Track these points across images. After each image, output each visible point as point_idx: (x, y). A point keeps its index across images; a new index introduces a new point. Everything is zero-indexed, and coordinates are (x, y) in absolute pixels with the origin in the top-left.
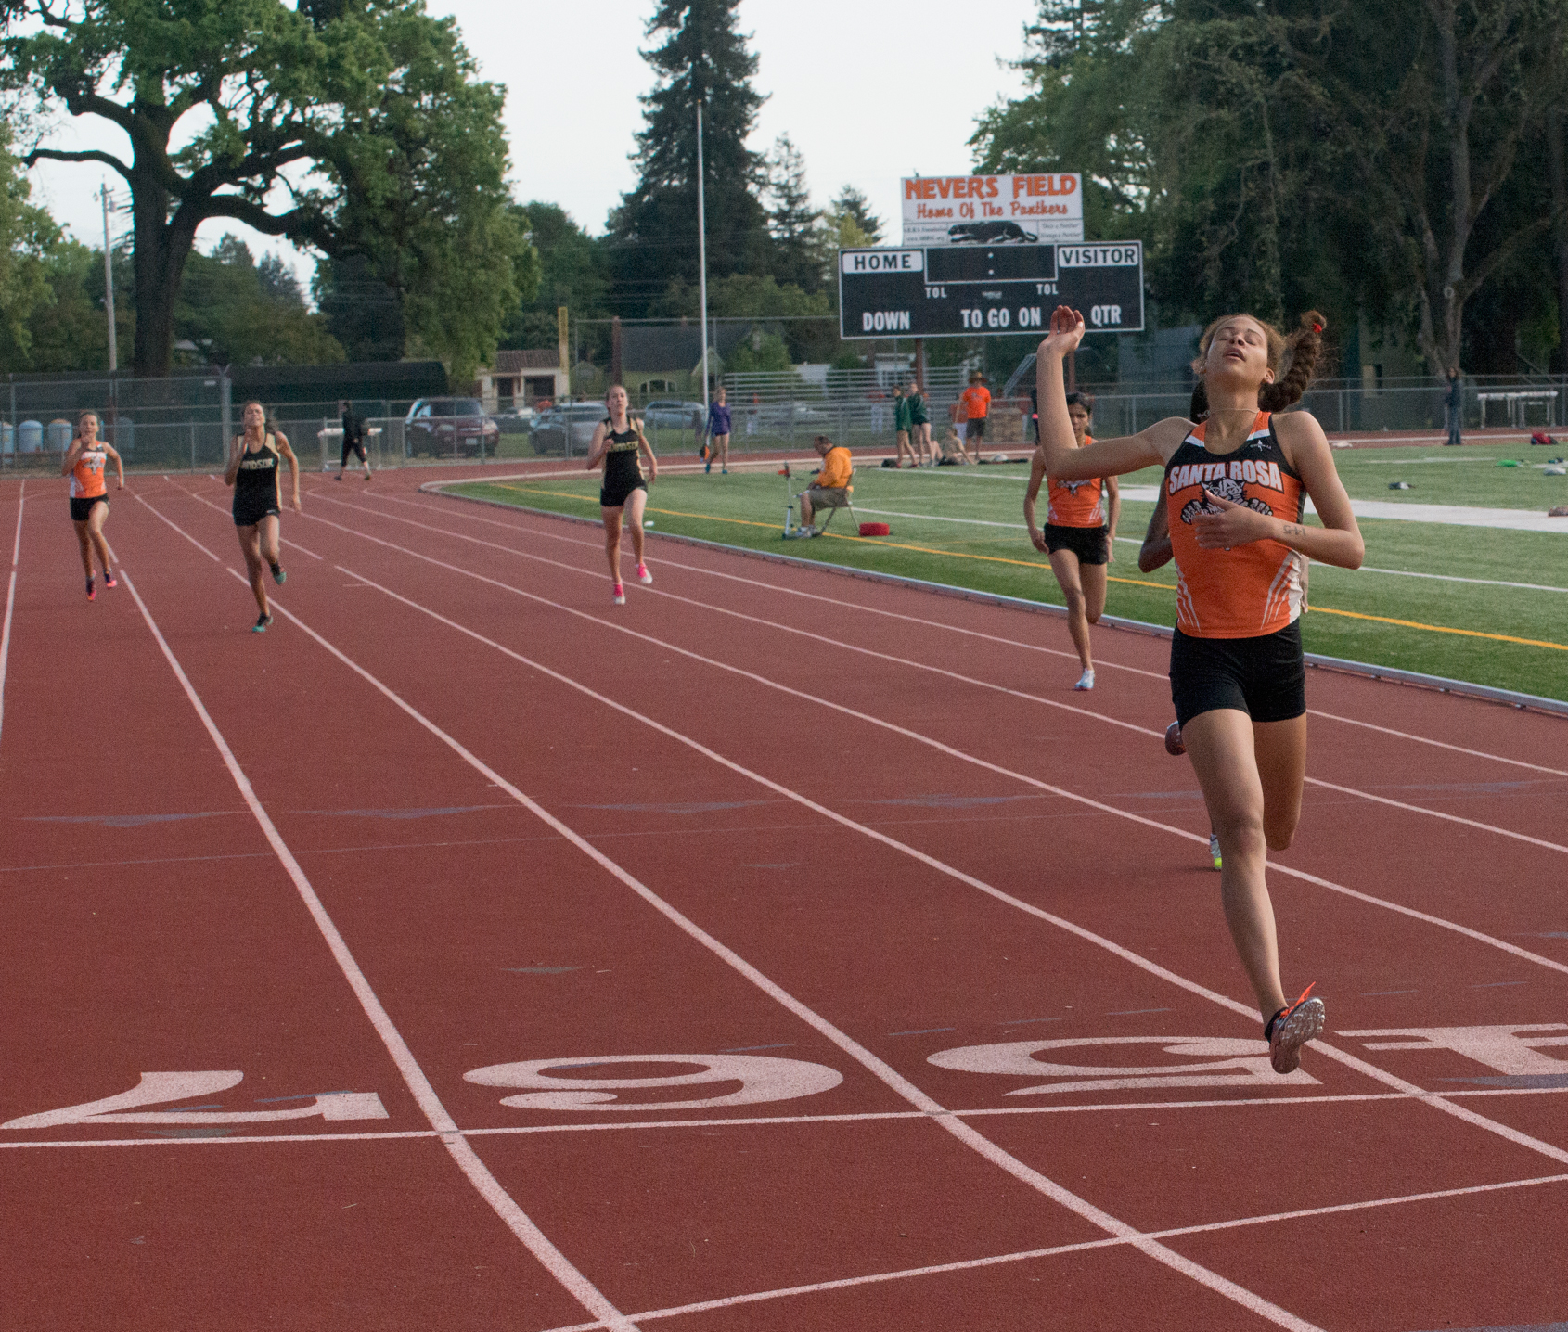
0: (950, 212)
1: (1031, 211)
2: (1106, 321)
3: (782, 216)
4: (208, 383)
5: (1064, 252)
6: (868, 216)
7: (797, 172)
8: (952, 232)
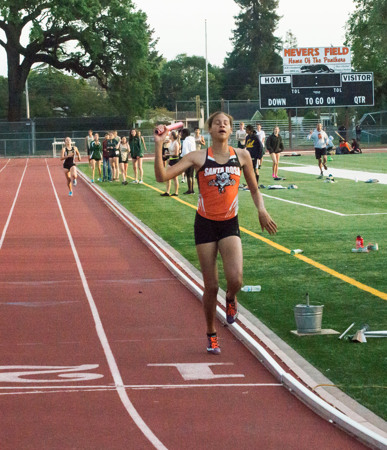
0: (301, 61)
1: (332, 61)
2: (360, 102)
4: (27, 124)
5: (344, 76)
8: (302, 69)
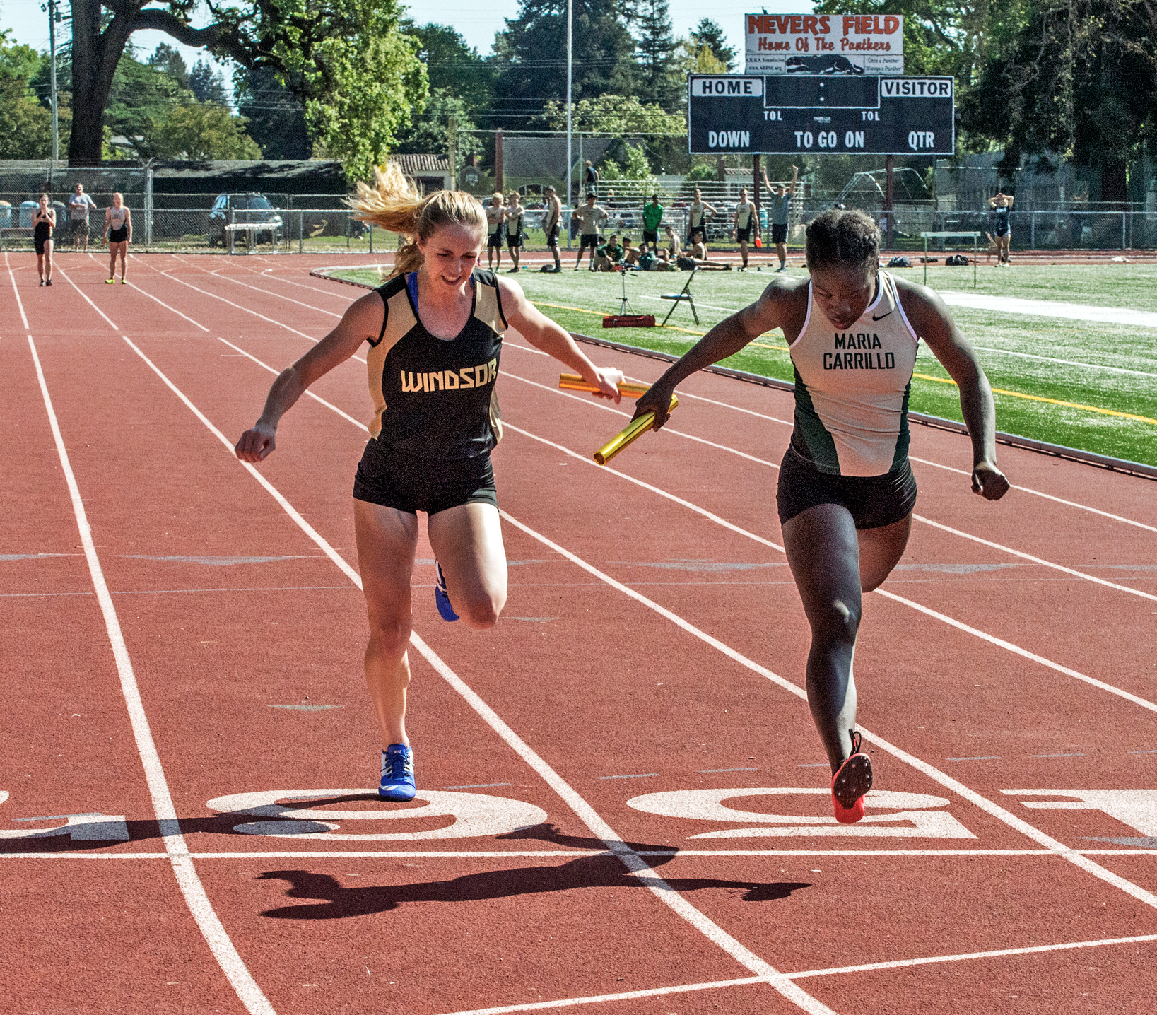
0: (787, 46)
1: (858, 47)
2: (921, 146)
3: (646, 45)
4: (133, 174)
5: (886, 84)
6: (723, 46)
7: (660, 6)
8: (788, 63)
